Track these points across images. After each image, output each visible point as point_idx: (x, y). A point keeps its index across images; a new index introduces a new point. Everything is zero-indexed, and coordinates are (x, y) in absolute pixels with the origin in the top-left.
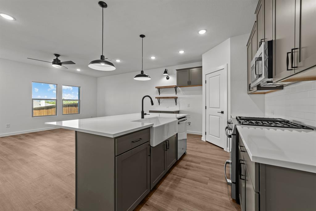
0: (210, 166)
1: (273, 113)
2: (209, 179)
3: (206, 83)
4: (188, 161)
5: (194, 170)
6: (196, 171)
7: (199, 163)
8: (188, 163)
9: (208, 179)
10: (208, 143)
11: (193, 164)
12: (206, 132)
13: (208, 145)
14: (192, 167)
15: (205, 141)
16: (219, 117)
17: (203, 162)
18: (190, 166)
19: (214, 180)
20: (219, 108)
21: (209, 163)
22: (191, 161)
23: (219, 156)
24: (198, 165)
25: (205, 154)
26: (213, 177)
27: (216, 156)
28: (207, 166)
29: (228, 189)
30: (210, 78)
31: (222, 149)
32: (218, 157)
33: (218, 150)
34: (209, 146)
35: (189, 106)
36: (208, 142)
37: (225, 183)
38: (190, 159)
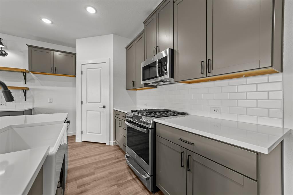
0: (107, 170)
1: (146, 105)
2: (118, 186)
3: (82, 74)
4: (76, 179)
5: (93, 187)
6: (96, 186)
7: (93, 173)
8: (79, 182)
9: (116, 187)
10: (86, 143)
11: (86, 179)
12: (82, 131)
13: (88, 145)
14: (88, 184)
15: (81, 142)
16: (100, 112)
17: (96, 169)
18: (84, 185)
19: (122, 184)
20: (100, 102)
21: (102, 167)
22: (82, 177)
23: (107, 152)
24: (93, 177)
25: (93, 158)
26: (119, 180)
27: (104, 155)
28: (104, 171)
29: (138, 184)
30: (88, 69)
31: (105, 145)
32: (107, 154)
33: (101, 146)
34: (90, 146)
35: (51, 101)
36: (84, 141)
37: (132, 179)
38: (77, 174)
